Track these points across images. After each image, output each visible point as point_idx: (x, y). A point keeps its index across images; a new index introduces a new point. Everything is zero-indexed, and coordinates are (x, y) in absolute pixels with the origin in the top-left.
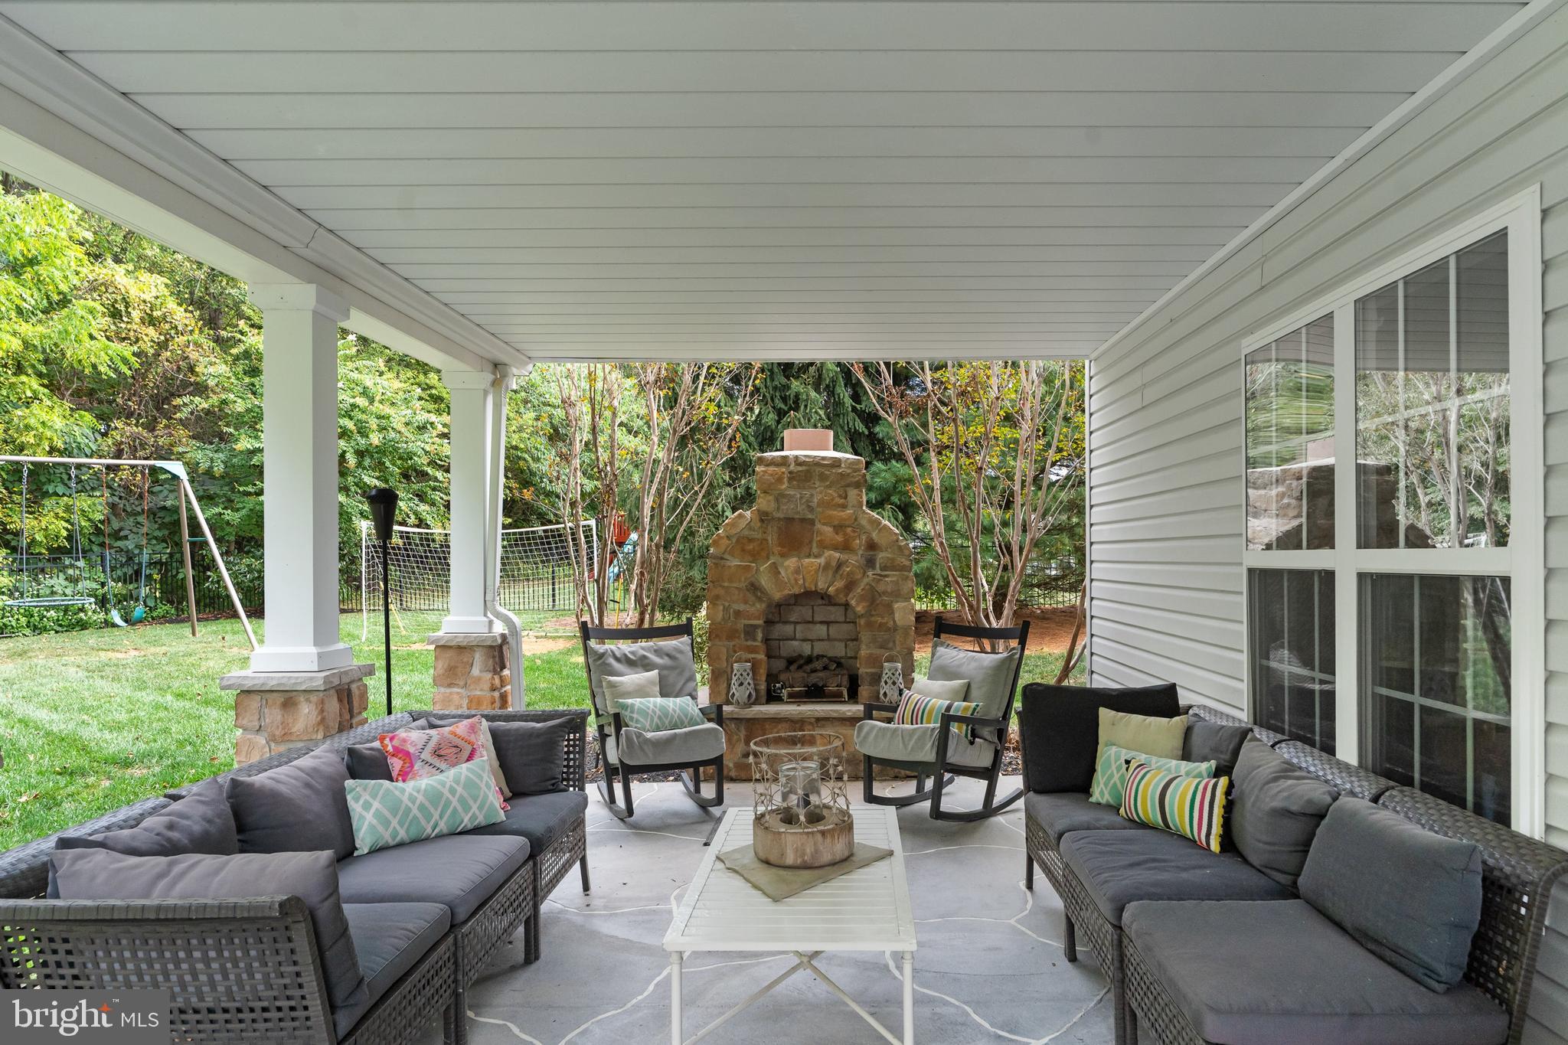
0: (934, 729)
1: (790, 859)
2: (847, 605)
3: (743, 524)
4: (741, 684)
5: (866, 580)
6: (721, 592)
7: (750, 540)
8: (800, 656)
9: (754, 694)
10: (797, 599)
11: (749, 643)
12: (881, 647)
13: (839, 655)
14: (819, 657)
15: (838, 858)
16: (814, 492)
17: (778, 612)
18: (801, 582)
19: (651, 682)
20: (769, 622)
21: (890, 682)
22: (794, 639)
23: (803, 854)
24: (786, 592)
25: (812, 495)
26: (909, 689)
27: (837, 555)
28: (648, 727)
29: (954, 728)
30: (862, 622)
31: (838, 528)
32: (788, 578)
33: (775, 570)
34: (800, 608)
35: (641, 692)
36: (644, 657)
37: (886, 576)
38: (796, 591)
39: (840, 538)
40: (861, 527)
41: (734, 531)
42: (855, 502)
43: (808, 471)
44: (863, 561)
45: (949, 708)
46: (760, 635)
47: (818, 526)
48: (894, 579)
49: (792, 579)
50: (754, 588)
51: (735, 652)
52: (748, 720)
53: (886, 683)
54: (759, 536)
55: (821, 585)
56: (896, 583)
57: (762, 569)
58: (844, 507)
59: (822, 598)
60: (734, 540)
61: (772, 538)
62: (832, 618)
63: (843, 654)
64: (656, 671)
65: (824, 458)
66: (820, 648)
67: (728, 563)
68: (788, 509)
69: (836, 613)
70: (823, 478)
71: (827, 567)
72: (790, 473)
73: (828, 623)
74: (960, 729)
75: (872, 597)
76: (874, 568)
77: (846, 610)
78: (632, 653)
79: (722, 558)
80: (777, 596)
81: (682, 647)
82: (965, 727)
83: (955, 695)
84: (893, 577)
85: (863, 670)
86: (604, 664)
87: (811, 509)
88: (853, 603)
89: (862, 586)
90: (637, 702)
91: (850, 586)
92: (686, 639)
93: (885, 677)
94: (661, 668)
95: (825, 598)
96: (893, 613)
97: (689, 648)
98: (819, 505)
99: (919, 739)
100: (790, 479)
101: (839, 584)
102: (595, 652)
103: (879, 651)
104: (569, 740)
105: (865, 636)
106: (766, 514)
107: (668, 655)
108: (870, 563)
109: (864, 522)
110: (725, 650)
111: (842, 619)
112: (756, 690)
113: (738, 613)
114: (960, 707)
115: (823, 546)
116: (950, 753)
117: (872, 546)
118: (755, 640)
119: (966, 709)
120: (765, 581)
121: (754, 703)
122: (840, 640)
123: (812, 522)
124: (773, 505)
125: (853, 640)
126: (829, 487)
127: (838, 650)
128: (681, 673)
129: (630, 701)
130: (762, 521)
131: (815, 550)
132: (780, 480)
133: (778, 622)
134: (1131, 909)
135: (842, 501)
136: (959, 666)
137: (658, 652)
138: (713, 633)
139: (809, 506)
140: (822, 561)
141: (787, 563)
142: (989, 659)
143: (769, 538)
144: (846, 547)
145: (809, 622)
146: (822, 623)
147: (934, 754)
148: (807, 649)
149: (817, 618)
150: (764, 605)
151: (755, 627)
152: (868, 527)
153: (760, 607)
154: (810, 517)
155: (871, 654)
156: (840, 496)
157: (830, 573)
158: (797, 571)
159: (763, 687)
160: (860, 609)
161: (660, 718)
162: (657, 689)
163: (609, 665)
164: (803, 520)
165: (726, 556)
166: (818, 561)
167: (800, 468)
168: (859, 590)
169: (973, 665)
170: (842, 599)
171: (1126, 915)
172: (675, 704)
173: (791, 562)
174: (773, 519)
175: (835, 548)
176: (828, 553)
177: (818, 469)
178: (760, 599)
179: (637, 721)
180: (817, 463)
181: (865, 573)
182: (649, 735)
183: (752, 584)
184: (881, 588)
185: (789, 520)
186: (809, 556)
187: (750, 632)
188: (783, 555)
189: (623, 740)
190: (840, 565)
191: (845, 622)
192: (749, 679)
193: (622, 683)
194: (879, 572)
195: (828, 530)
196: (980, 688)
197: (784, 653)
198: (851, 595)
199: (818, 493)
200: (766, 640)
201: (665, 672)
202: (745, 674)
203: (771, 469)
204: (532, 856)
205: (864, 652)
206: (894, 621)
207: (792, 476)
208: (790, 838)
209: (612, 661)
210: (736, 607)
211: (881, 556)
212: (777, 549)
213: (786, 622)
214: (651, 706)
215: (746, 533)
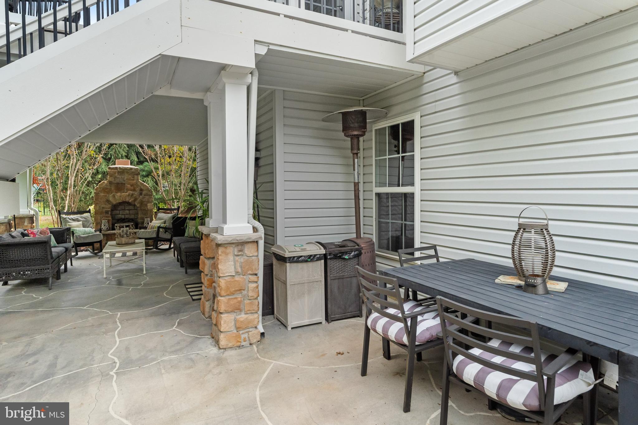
0: (156, 230)
1: (123, 243)
2: (135, 205)
3: (104, 185)
4: (105, 226)
5: (140, 198)
6: (98, 202)
7: (107, 189)
8: (121, 218)
9: (108, 228)
10: (121, 204)
11: (106, 215)
12: (144, 215)
13: (132, 218)
14: (127, 218)
15: (132, 242)
16: (125, 176)
17: (115, 207)
18: (121, 199)
19: (81, 224)
20: (112, 210)
21: (146, 223)
22: (120, 214)
23: (126, 242)
24: (117, 202)
25: (124, 177)
26: (151, 223)
27: (132, 192)
28: (81, 234)
29: (161, 230)
30: (139, 209)
31: (131, 186)
32: (118, 198)
33: (114, 196)
34: (121, 206)
35: (78, 226)
36: (78, 219)
37: (145, 197)
38: (120, 201)
39: (132, 188)
40: (138, 185)
41: (102, 186)
42: (137, 179)
43: (123, 171)
44: (139, 194)
45: (160, 225)
46: (110, 213)
47: (126, 185)
48: (148, 198)
49: (119, 198)
50: (108, 201)
51: (103, 218)
52: (107, 234)
53: (145, 223)
54: (109, 187)
55: (127, 200)
56: (148, 199)
57: (110, 196)
58: (134, 180)
59: (127, 204)
60: (102, 189)
61: (113, 188)
62: (131, 208)
63: (134, 218)
64: (81, 222)
65: (128, 168)
66: (127, 216)
67: (100, 195)
68: (117, 181)
69: (131, 207)
70: (127, 173)
71: (129, 195)
72: (118, 171)
73: (129, 210)
74: (162, 230)
75: (142, 203)
76: (142, 195)
77: (134, 206)
78: (74, 218)
79: (98, 193)
80: (114, 203)
81: (88, 216)
82: (163, 230)
83: (162, 223)
84: (147, 197)
85: (139, 221)
86: (66, 220)
87: (124, 181)
88: (136, 204)
89: (139, 200)
90: (77, 229)
91: (135, 200)
92: (88, 214)
93: (145, 222)
94: (83, 221)
95: (128, 203)
96: (147, 206)
97: (90, 216)
98: (127, 179)
99: (152, 232)
100: (118, 173)
101: (132, 199)
102: (63, 218)
103: (144, 216)
104: (67, 233)
105: (140, 212)
106: (111, 182)
107: (85, 218)
108: (141, 194)
109: (139, 184)
110: (99, 217)
111: (133, 209)
112: (109, 227)
113: (103, 208)
114: (163, 225)
115: (128, 190)
116: (160, 235)
117: (141, 190)
118: (108, 214)
119: (164, 226)
120: (111, 199)
121: (108, 231)
122: (133, 214)
123: (124, 184)
124: (113, 180)
125: (136, 214)
126: (129, 175)
127: (132, 217)
128: (88, 222)
129: (75, 229)
130: (110, 183)
131: (125, 191)
132: (115, 173)
133: (115, 210)
134: (181, 244)
135: (133, 178)
136: (164, 217)
137: (81, 217)
138: (96, 213)
139: (123, 180)
140: (127, 194)
141: (117, 194)
142: (170, 215)
143: (112, 188)
144: (134, 190)
145: (123, 210)
146: (127, 210)
147: (156, 235)
148: (123, 217)
149: (126, 209)
150: (111, 205)
151: (109, 211)
152: (140, 185)
153: (110, 206)
154: (124, 182)
155: (141, 217)
156: (132, 177)
157: (130, 197)
158: (120, 196)
159: (111, 226)
160: (138, 205)
161: (84, 232)
162: (82, 226)
163: (68, 221)
164: (122, 183)
165: (99, 193)
166: (126, 194)
167: (121, 170)
168: (138, 201)
169: (166, 217)
170: (133, 203)
171: (180, 245)
172: (87, 229)
173: (119, 194)
174: (113, 183)
175: (131, 190)
176: (129, 192)
177: (126, 170)
178: (109, 204)
179: (78, 233)
180: (126, 169)
181: (139, 196)
182: (82, 236)
183: (107, 200)
184: (144, 200)
185: (118, 184)
186: (124, 192)
187: (107, 212)
188: (116, 192)
189: (75, 237)
190: (132, 195)
191: (134, 210)
192: (107, 224)
193: (73, 225)
194: (143, 196)
195: (129, 186)
196: (168, 221)
197: (116, 218)
198: (136, 202)
199: (126, 176)
200: (111, 215)
201: (84, 222)
202: (106, 223)
203: (113, 170)
204: (66, 252)
205: (139, 216)
206: (148, 208)
207: (119, 172)
208: (123, 239)
209: (68, 220)
210: (103, 206)
211: (144, 192)
212: (114, 191)
213: (117, 210)
214: (81, 230)
215: (105, 187)
